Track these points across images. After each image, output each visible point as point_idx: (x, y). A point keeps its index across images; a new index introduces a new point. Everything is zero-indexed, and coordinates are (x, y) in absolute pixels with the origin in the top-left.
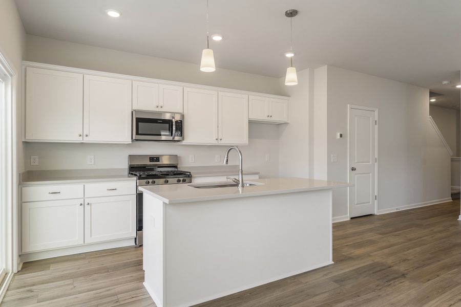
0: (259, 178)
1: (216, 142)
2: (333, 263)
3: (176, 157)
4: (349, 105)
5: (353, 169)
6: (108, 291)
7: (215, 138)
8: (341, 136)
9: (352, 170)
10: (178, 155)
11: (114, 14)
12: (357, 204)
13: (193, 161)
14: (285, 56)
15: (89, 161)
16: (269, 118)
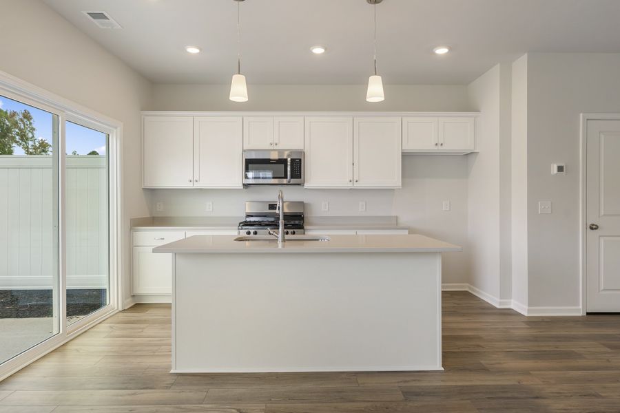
0: (409, 233)
1: (351, 184)
2: (443, 369)
3: (301, 203)
4: (581, 115)
5: (594, 227)
6: (160, 340)
7: (348, 180)
8: (560, 169)
9: (592, 228)
10: (305, 202)
11: (193, 50)
12: (604, 290)
13: (327, 210)
14: (434, 54)
15: (207, 208)
16: (440, 148)
